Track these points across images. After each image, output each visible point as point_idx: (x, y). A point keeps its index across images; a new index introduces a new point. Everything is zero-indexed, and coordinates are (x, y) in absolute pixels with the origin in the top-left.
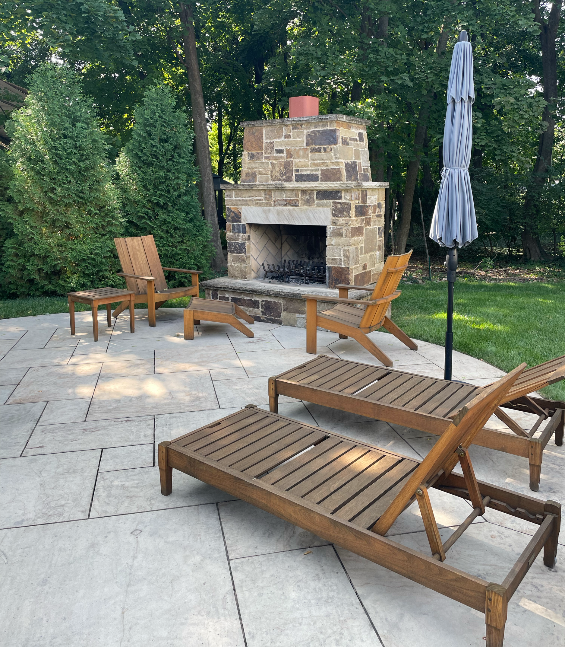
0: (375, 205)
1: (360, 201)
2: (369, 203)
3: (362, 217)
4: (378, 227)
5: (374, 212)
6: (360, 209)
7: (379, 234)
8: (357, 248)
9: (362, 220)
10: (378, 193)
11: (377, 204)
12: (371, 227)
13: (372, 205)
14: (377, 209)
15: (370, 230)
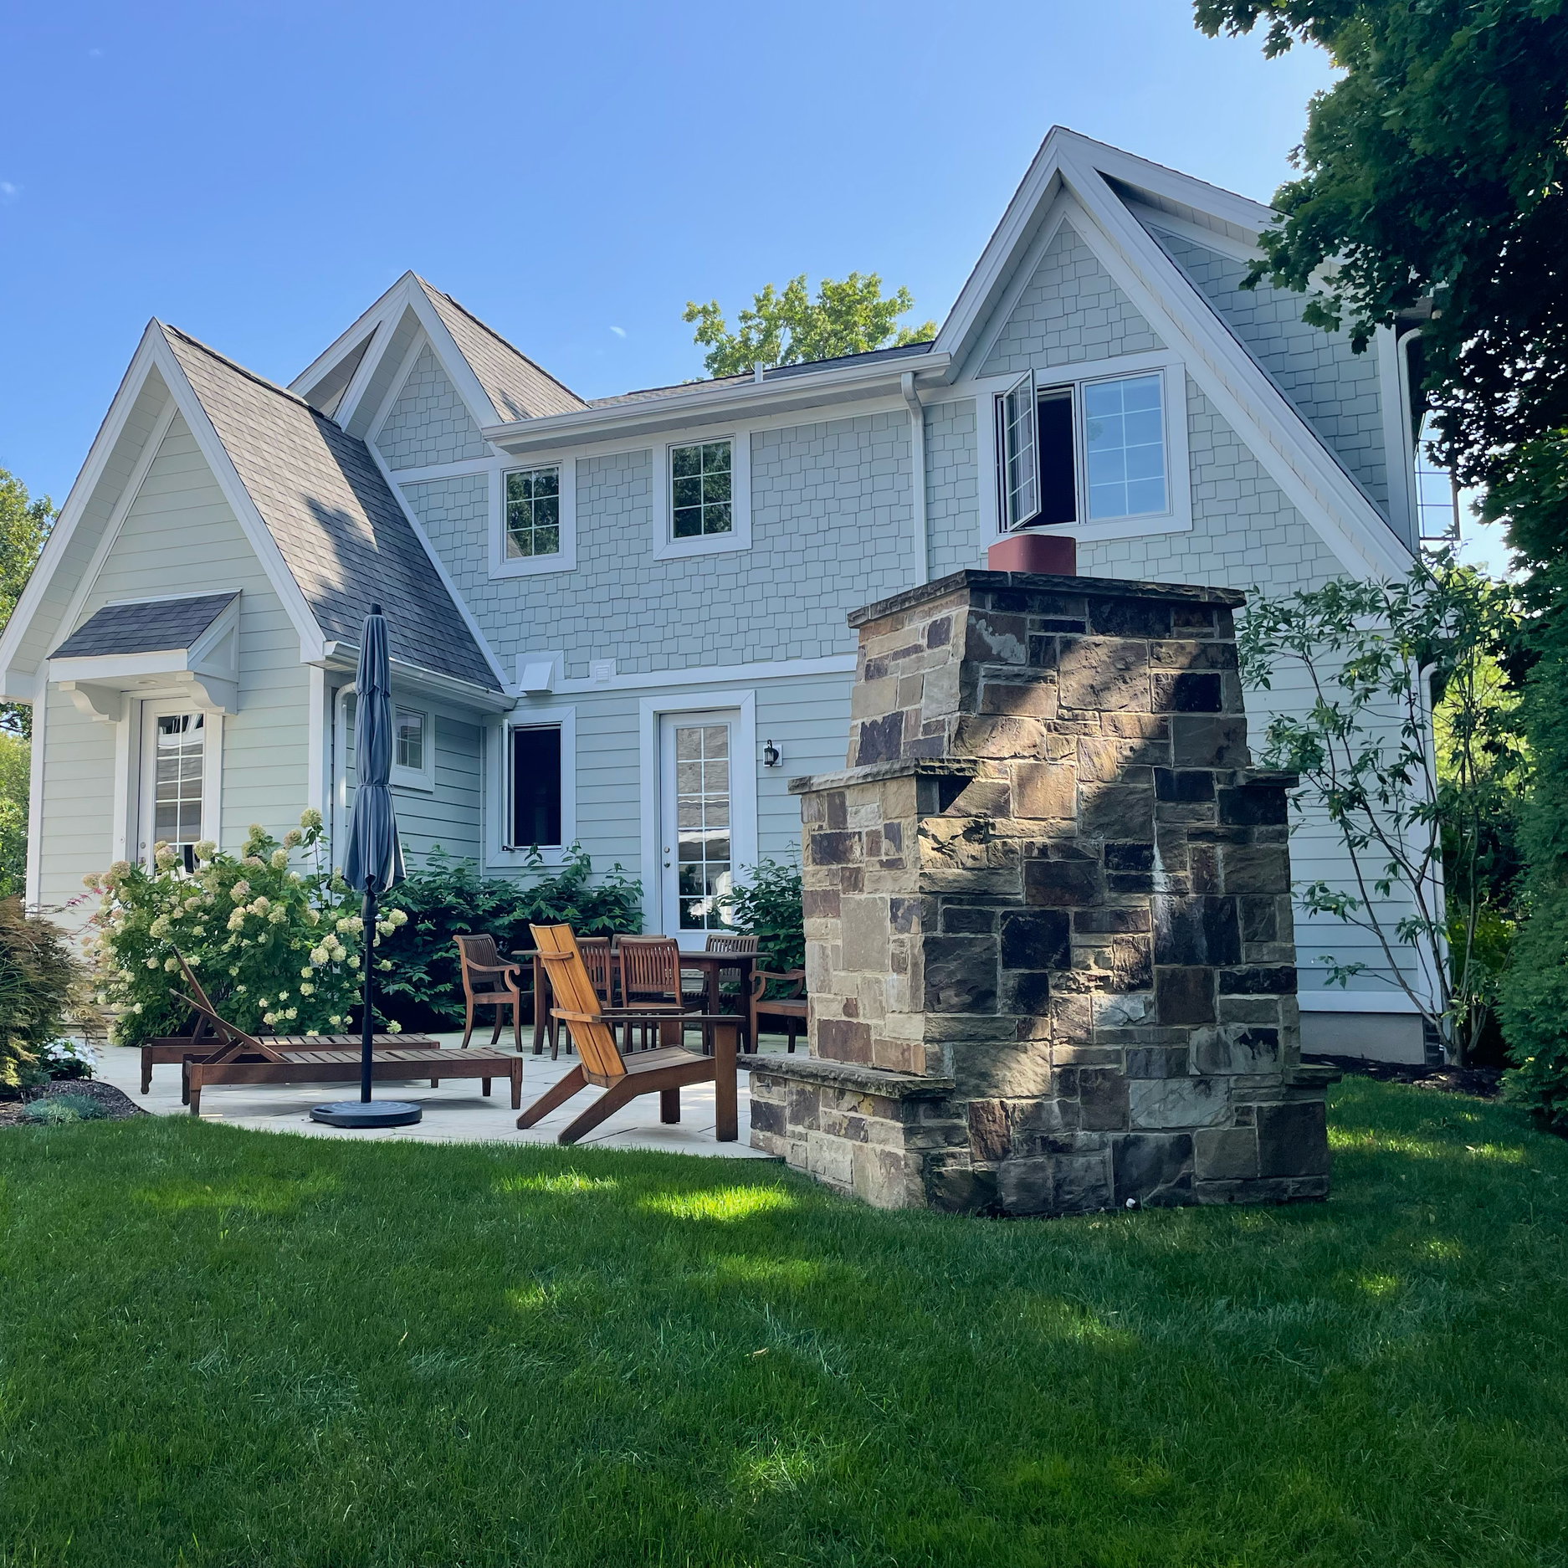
0: (877, 832)
1: (825, 825)
2: (852, 825)
3: (834, 867)
4: (888, 897)
5: (874, 850)
6: (825, 843)
7: (894, 918)
8: (823, 948)
9: (831, 873)
10: (883, 794)
11: (881, 828)
12: (863, 896)
13: (864, 831)
14: (885, 844)
15: (859, 903)
